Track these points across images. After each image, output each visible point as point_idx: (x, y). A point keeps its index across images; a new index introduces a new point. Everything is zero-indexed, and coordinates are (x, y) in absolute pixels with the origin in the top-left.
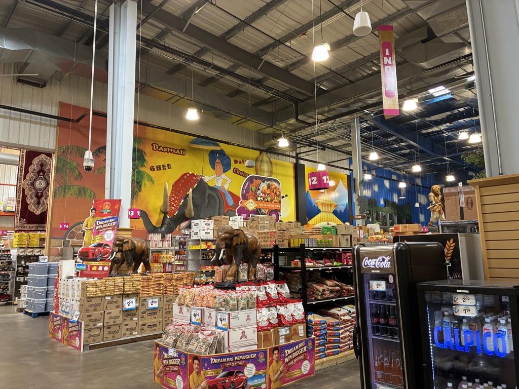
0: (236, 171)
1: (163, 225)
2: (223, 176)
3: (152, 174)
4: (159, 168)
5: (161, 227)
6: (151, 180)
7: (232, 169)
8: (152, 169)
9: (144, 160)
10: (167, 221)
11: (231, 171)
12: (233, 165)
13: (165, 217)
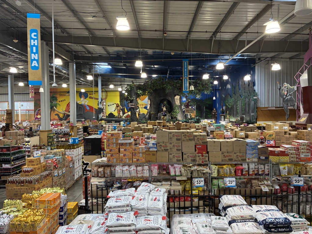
0: (90, 98)
1: (64, 117)
2: (85, 100)
3: (59, 103)
4: (61, 101)
5: (63, 118)
6: (59, 105)
7: (88, 97)
8: (59, 102)
9: (57, 99)
10: (65, 116)
11: (88, 98)
12: (89, 96)
13: (64, 115)
